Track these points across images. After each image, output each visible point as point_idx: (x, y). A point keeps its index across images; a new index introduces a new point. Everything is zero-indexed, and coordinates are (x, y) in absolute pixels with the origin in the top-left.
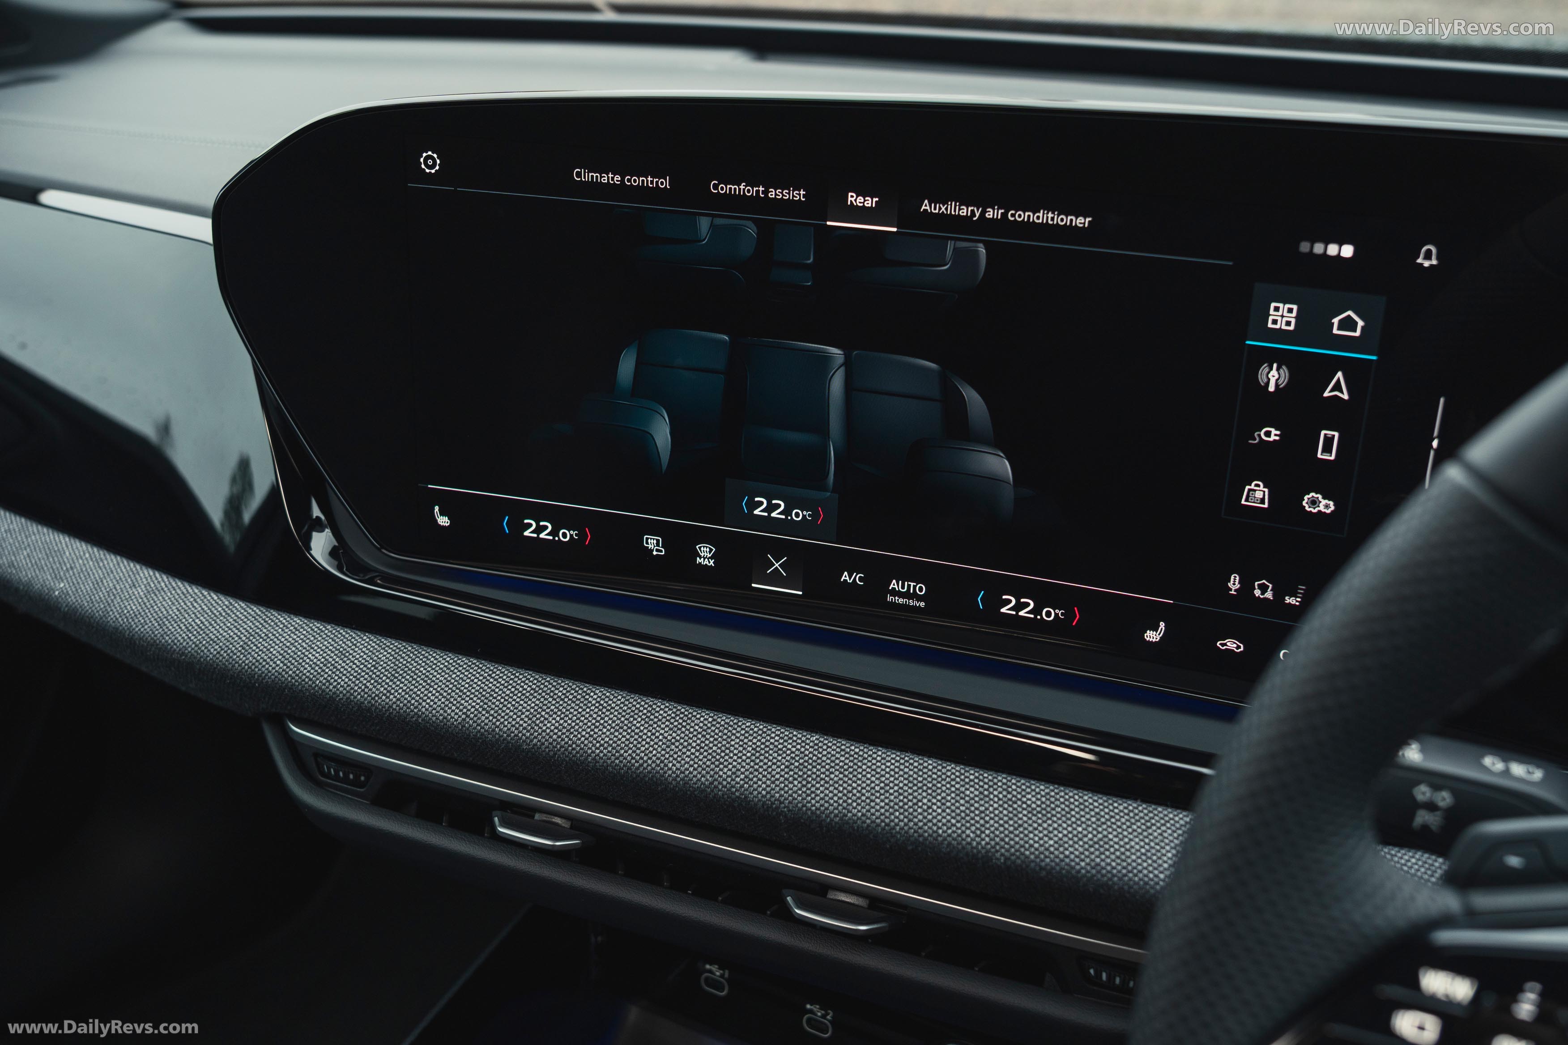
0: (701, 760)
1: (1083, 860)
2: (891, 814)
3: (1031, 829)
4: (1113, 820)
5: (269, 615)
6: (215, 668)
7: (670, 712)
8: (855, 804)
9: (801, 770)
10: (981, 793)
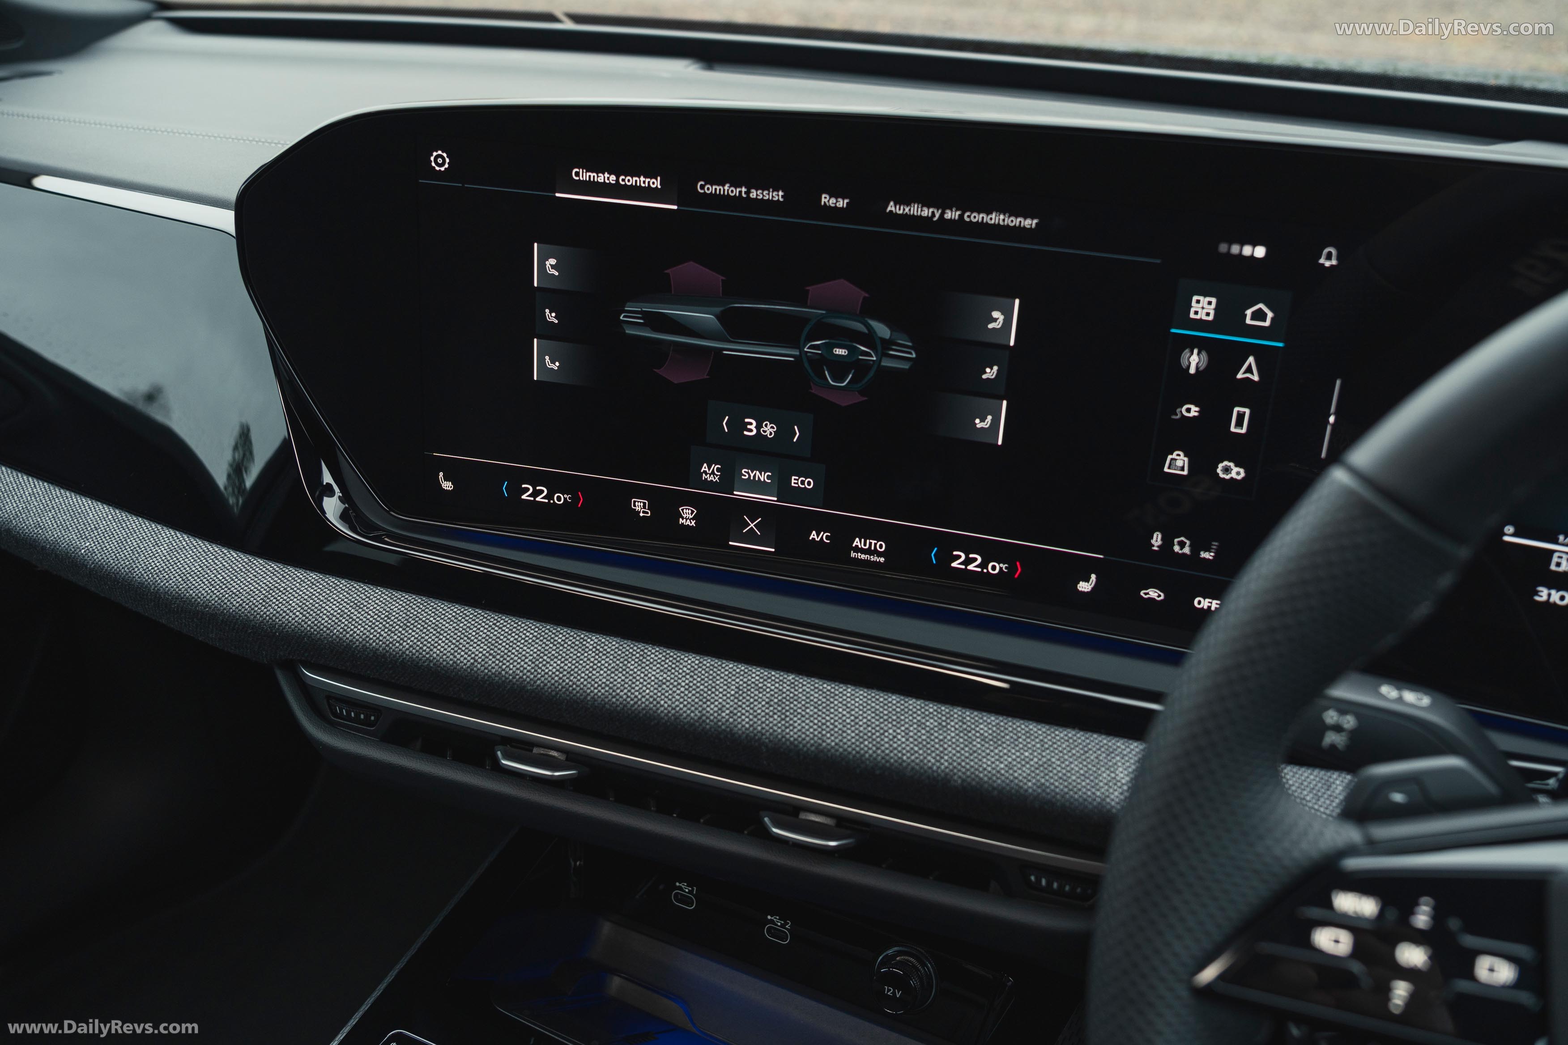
0: (690, 698)
1: (1030, 781)
2: (861, 743)
3: (984, 754)
4: (1055, 746)
5: (287, 571)
6: (237, 619)
7: (660, 656)
8: (828, 735)
9: (779, 706)
10: (940, 724)
